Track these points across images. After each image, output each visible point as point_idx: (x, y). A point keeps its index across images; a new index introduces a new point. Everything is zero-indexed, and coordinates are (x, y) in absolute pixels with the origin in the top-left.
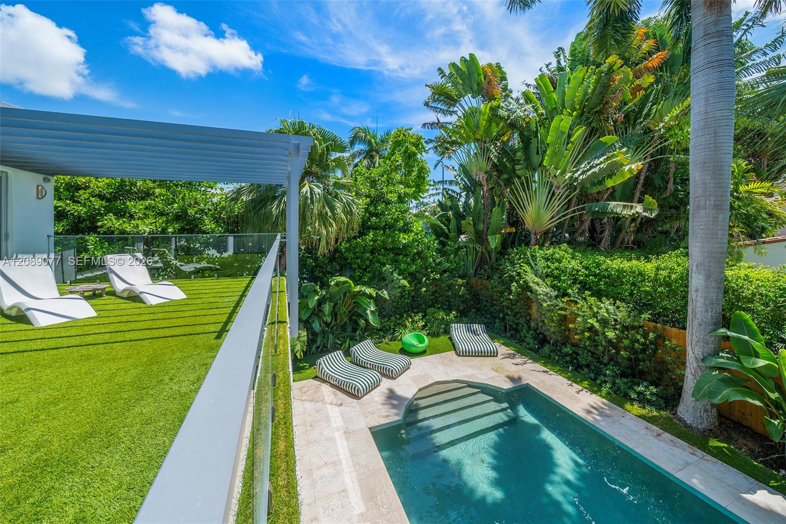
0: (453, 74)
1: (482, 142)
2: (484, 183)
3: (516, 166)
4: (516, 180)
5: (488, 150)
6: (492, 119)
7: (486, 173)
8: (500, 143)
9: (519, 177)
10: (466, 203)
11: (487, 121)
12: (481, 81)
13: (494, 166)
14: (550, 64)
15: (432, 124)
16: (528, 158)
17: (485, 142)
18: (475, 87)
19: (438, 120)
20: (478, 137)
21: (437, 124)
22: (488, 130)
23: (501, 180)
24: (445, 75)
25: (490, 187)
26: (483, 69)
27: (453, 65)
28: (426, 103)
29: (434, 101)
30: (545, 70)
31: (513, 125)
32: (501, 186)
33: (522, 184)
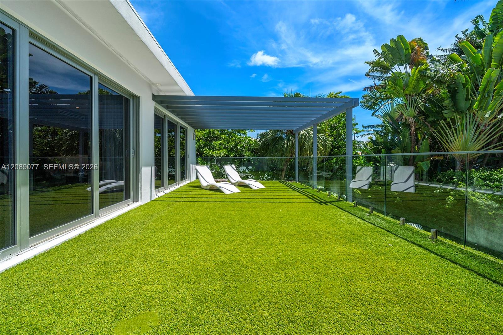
0: (385, 52)
1: (410, 96)
2: (412, 125)
3: (443, 111)
4: (442, 122)
5: (415, 101)
6: (419, 79)
7: (414, 117)
8: (426, 95)
9: (445, 119)
10: (392, 139)
11: (415, 80)
12: (409, 53)
13: (421, 112)
14: (467, 30)
15: (371, 88)
16: (455, 104)
17: (412, 96)
18: (404, 58)
19: (375, 84)
20: (407, 92)
21: (374, 87)
22: (416, 87)
23: (428, 122)
24: (379, 53)
25: (417, 127)
26: (410, 44)
27: (386, 45)
28: (367, 74)
29: (373, 72)
30: (461, 36)
31: (440, 81)
32: (428, 126)
33: (448, 124)
